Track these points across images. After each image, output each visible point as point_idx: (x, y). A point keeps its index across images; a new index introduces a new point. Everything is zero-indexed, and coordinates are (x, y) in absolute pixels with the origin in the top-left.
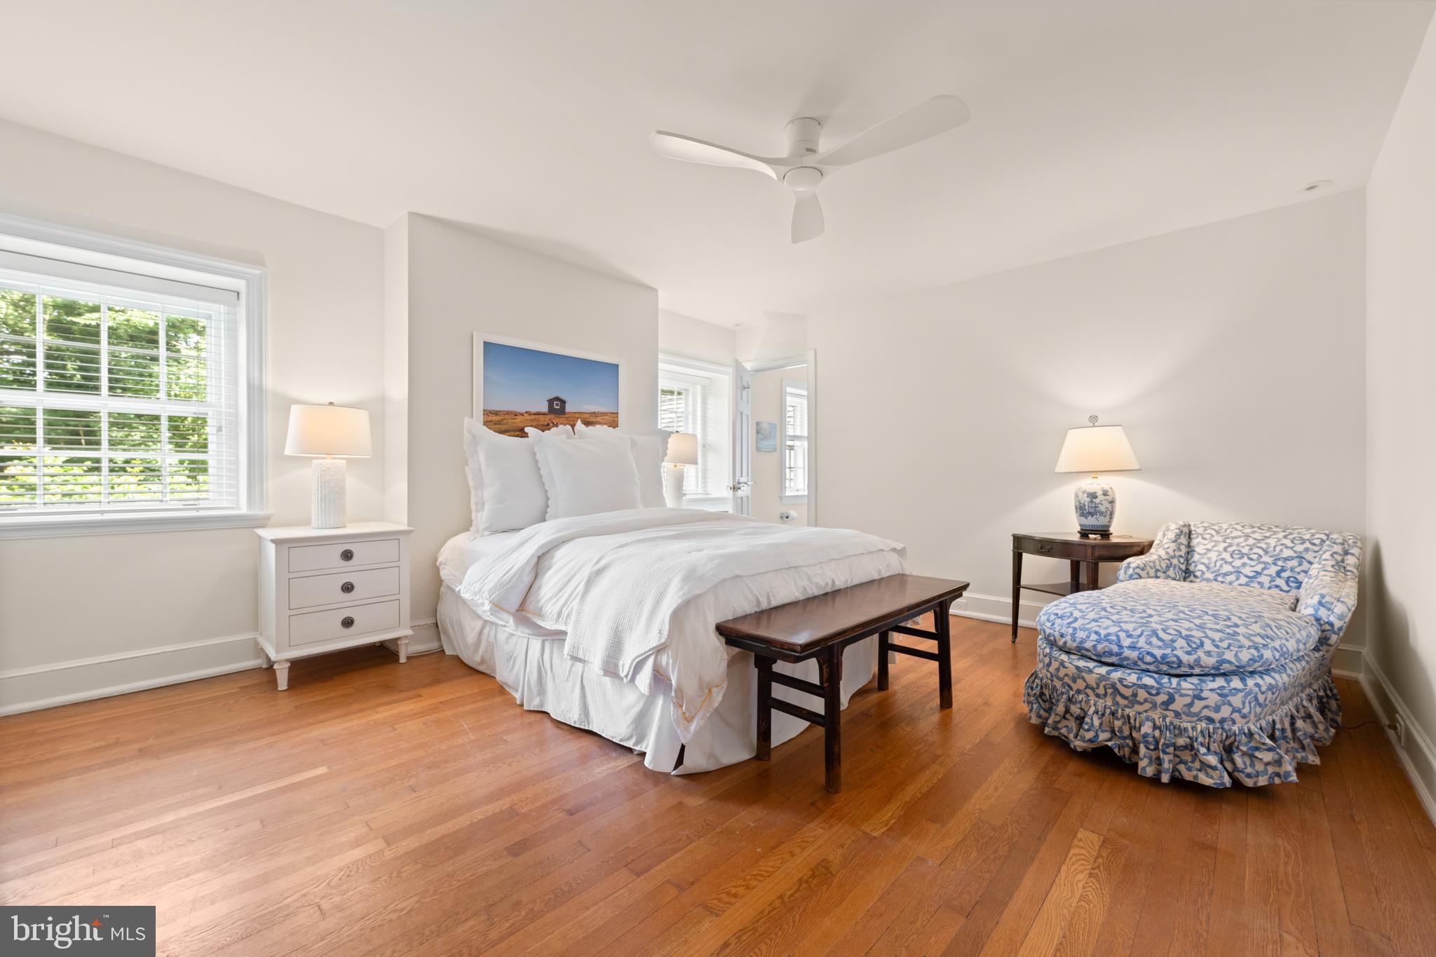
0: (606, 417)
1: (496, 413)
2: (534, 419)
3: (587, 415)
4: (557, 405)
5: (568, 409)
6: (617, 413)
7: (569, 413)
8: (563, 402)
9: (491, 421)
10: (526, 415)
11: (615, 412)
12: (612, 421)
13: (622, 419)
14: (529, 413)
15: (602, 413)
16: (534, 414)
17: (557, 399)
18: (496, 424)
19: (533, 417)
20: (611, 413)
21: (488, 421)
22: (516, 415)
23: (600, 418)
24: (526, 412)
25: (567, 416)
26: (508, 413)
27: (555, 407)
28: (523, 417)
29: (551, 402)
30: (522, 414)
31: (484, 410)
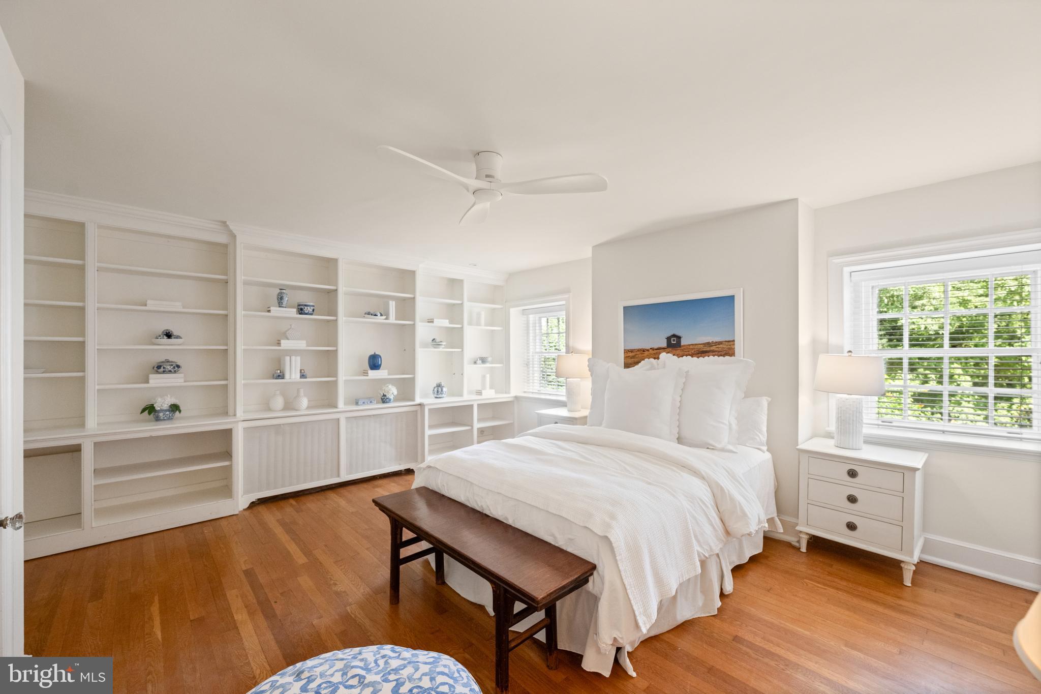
0: (721, 346)
1: (632, 351)
2: (656, 353)
3: (701, 346)
4: (674, 340)
5: (684, 342)
6: (734, 341)
7: (684, 346)
8: (679, 338)
9: (629, 357)
10: (650, 350)
11: (732, 340)
12: (726, 349)
13: (738, 347)
14: (652, 349)
15: (716, 342)
16: (656, 350)
17: (674, 336)
18: (632, 358)
19: (655, 351)
20: (726, 341)
21: (627, 357)
22: (644, 351)
23: (715, 347)
24: (651, 349)
25: (682, 348)
26: (639, 350)
27: (672, 342)
28: (648, 352)
29: (669, 339)
30: (648, 350)
31: (624, 350)
